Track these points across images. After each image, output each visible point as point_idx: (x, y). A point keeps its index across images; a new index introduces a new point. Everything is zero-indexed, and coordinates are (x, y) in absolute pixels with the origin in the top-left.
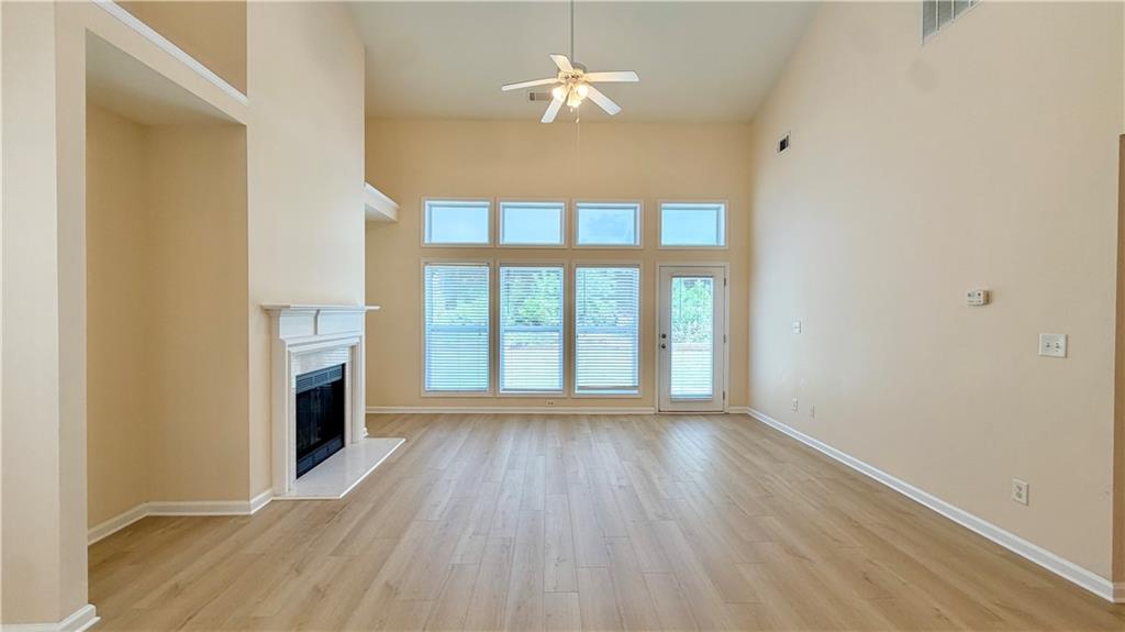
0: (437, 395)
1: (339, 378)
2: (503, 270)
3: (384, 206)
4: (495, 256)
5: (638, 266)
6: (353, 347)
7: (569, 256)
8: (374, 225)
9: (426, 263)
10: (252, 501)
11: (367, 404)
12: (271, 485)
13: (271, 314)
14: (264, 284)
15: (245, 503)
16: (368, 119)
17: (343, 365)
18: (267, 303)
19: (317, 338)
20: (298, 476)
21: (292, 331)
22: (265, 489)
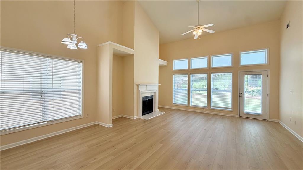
0: (176, 105)
1: (152, 98)
2: (191, 75)
3: (163, 63)
4: (189, 72)
5: (232, 72)
6: (155, 92)
7: (210, 71)
8: (161, 67)
9: (174, 75)
10: (134, 117)
11: (159, 105)
12: (138, 115)
13: (138, 86)
14: (137, 80)
15: (133, 117)
16: (159, 45)
17: (153, 96)
18: (137, 84)
19: (146, 90)
20: (143, 115)
21: (141, 89)
22: (136, 116)
